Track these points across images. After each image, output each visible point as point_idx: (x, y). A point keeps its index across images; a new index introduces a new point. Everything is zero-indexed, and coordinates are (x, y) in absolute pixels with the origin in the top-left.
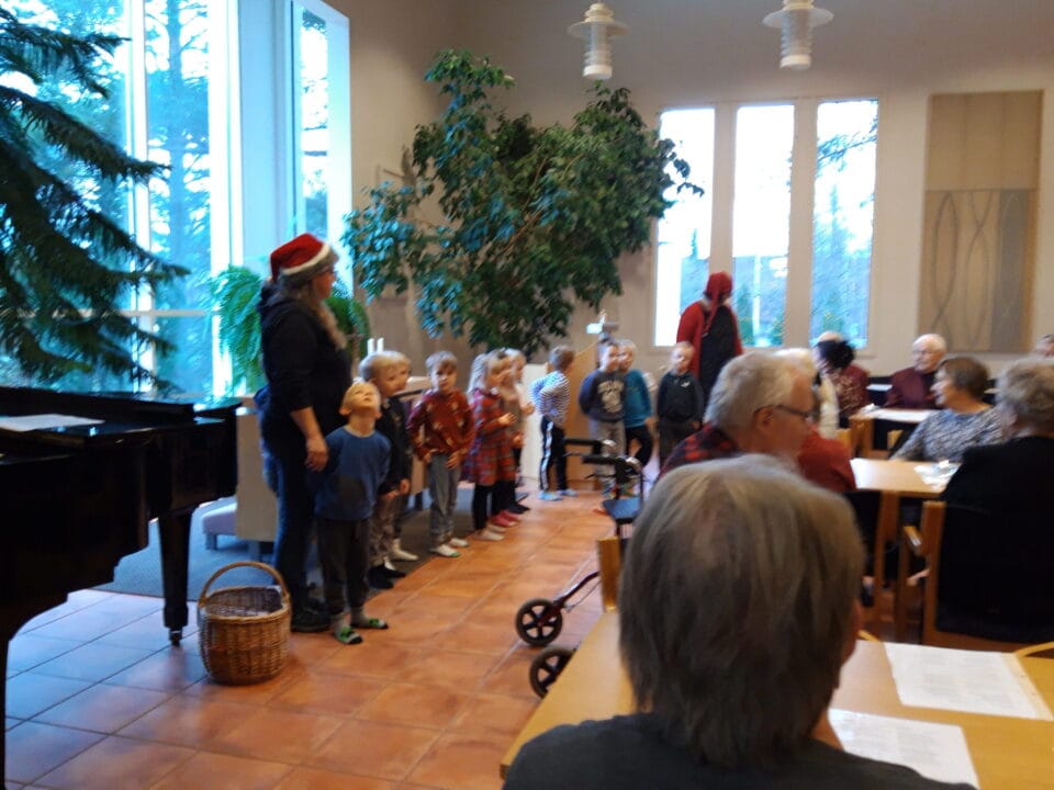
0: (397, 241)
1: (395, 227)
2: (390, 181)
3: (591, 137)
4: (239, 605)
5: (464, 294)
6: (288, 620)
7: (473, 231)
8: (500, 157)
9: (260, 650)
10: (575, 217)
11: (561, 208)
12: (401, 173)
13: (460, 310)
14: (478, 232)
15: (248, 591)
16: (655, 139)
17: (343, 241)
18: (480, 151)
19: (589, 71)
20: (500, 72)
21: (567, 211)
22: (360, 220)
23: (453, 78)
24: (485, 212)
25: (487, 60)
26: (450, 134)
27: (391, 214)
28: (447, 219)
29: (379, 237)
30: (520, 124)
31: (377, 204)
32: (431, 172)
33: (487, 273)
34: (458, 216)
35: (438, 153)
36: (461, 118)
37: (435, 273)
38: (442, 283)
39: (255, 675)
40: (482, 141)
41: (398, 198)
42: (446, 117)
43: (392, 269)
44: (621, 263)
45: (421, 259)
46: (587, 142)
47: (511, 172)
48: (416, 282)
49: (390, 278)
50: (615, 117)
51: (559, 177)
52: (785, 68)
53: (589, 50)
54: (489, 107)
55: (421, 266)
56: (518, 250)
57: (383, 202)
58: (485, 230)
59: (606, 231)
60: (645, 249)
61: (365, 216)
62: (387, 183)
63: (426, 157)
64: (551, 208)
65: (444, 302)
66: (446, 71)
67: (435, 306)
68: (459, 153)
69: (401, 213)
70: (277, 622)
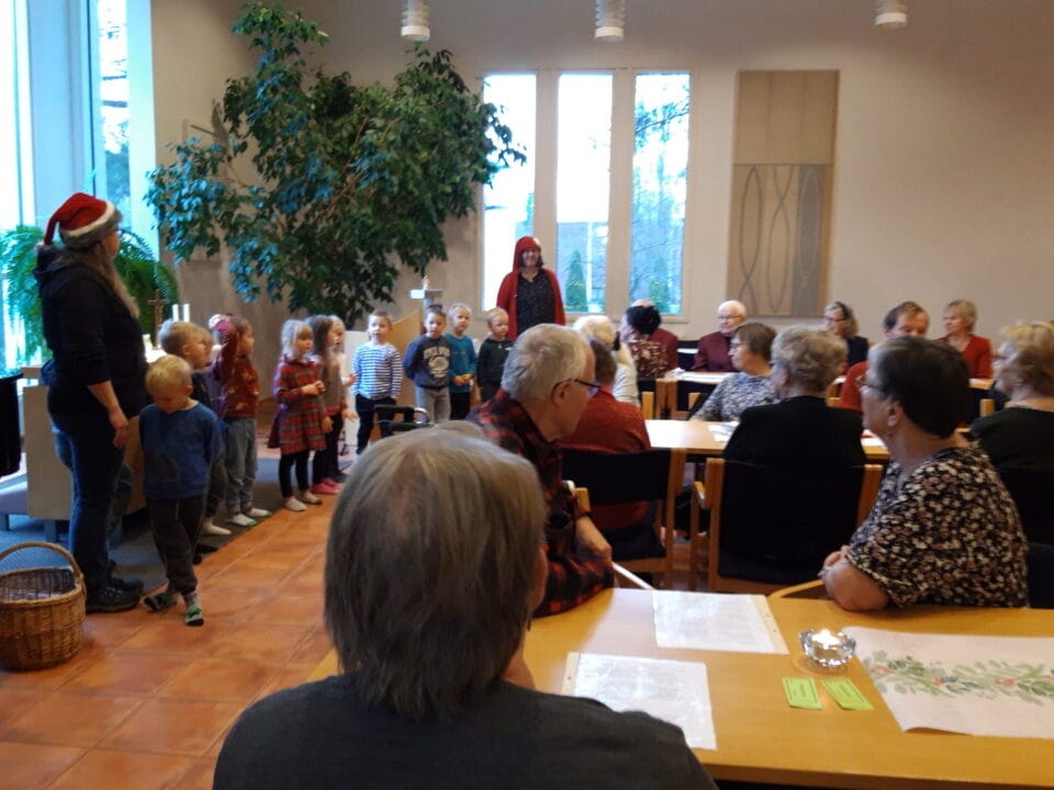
0: (206, 200)
1: (203, 185)
2: (198, 138)
3: (411, 99)
4: (29, 586)
5: (280, 257)
6: (82, 602)
7: (289, 192)
8: (318, 115)
9: (51, 633)
10: (395, 180)
11: (381, 171)
12: (212, 130)
13: (277, 274)
14: (294, 193)
15: (40, 573)
16: (476, 105)
17: (147, 200)
18: (295, 109)
19: (407, 31)
20: (313, 28)
21: (386, 174)
22: (166, 178)
23: (263, 31)
24: (303, 171)
25: (299, 14)
26: (261, 90)
27: (200, 172)
28: (260, 178)
29: (187, 196)
30: (339, 82)
31: (185, 161)
32: (244, 129)
33: (306, 235)
34: (274, 175)
35: (250, 108)
36: (273, 74)
37: (248, 235)
38: (256, 246)
39: (46, 660)
40: (296, 100)
41: (207, 155)
42: (257, 73)
43: (202, 230)
44: (447, 228)
45: (233, 220)
46: (407, 104)
47: (331, 131)
48: (228, 245)
49: (201, 239)
50: (437, 79)
51: (379, 139)
52: (600, 38)
53: (407, 10)
54: (304, 64)
55: (234, 228)
56: (338, 212)
57: (190, 159)
58: (303, 192)
59: (429, 195)
60: (471, 214)
61: (171, 174)
62: (194, 139)
63: (237, 114)
64: (370, 170)
65: (259, 267)
66: (254, 23)
67: (248, 269)
68: (273, 111)
69: (210, 172)
70: (70, 603)
